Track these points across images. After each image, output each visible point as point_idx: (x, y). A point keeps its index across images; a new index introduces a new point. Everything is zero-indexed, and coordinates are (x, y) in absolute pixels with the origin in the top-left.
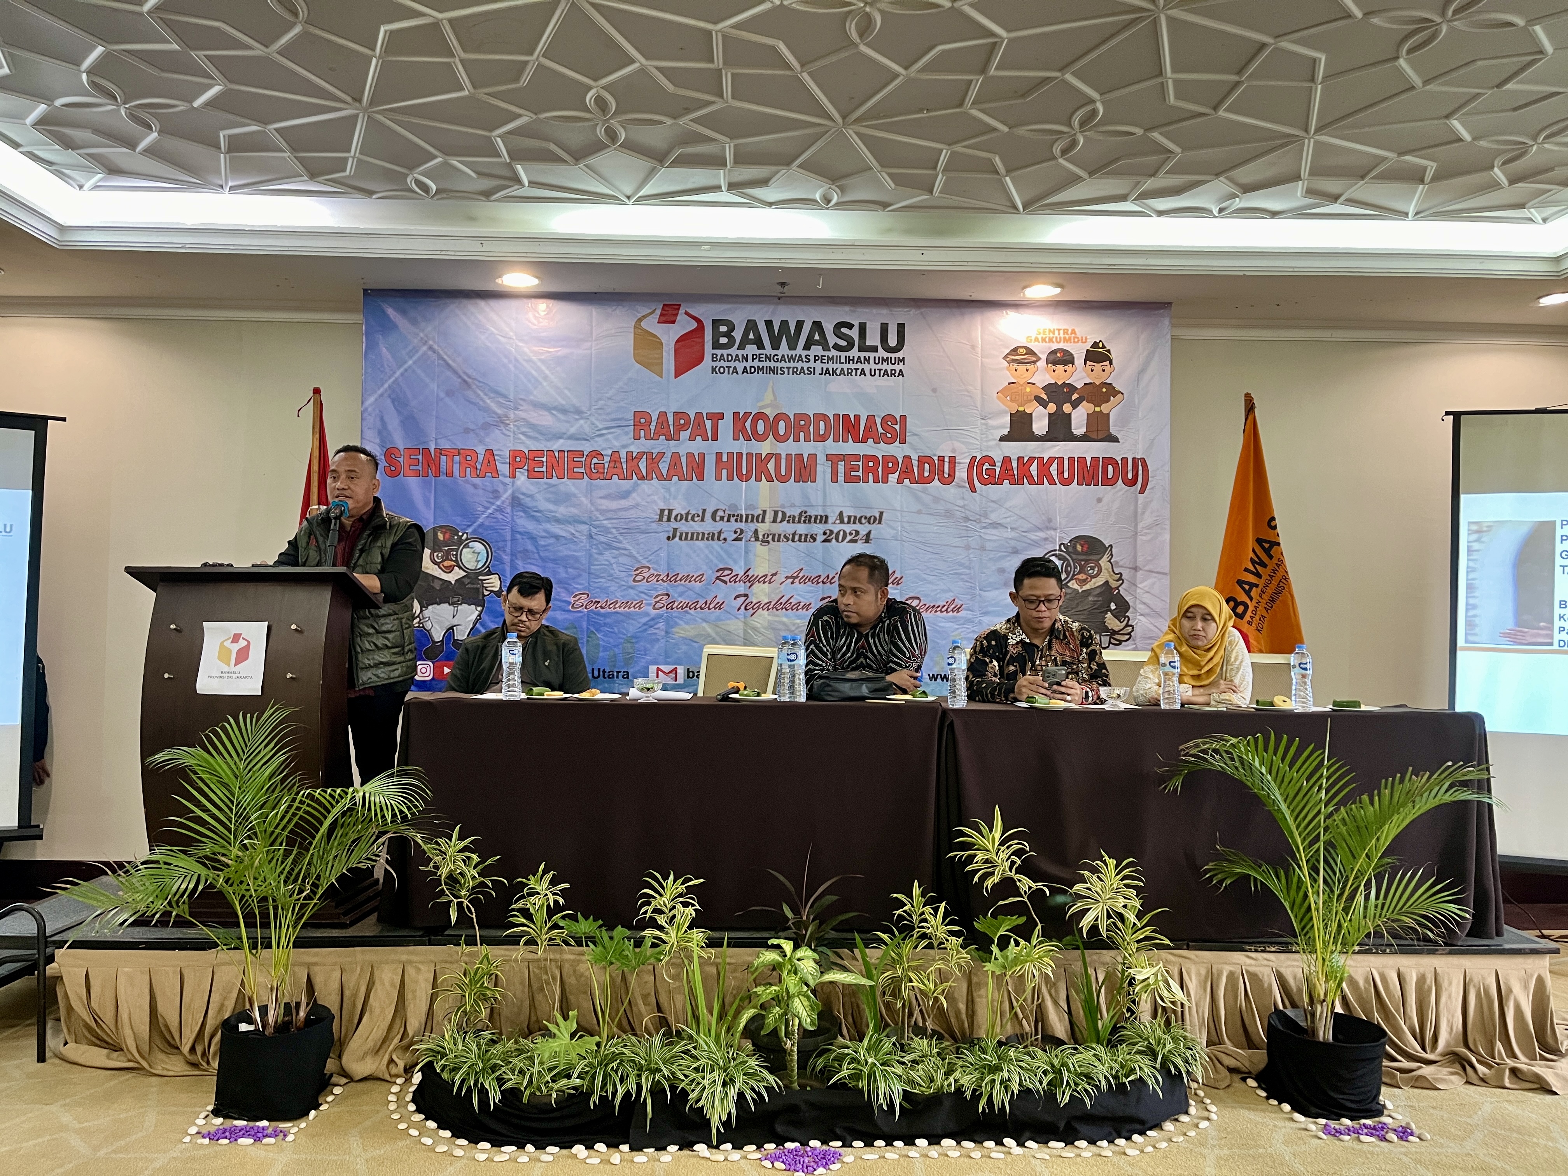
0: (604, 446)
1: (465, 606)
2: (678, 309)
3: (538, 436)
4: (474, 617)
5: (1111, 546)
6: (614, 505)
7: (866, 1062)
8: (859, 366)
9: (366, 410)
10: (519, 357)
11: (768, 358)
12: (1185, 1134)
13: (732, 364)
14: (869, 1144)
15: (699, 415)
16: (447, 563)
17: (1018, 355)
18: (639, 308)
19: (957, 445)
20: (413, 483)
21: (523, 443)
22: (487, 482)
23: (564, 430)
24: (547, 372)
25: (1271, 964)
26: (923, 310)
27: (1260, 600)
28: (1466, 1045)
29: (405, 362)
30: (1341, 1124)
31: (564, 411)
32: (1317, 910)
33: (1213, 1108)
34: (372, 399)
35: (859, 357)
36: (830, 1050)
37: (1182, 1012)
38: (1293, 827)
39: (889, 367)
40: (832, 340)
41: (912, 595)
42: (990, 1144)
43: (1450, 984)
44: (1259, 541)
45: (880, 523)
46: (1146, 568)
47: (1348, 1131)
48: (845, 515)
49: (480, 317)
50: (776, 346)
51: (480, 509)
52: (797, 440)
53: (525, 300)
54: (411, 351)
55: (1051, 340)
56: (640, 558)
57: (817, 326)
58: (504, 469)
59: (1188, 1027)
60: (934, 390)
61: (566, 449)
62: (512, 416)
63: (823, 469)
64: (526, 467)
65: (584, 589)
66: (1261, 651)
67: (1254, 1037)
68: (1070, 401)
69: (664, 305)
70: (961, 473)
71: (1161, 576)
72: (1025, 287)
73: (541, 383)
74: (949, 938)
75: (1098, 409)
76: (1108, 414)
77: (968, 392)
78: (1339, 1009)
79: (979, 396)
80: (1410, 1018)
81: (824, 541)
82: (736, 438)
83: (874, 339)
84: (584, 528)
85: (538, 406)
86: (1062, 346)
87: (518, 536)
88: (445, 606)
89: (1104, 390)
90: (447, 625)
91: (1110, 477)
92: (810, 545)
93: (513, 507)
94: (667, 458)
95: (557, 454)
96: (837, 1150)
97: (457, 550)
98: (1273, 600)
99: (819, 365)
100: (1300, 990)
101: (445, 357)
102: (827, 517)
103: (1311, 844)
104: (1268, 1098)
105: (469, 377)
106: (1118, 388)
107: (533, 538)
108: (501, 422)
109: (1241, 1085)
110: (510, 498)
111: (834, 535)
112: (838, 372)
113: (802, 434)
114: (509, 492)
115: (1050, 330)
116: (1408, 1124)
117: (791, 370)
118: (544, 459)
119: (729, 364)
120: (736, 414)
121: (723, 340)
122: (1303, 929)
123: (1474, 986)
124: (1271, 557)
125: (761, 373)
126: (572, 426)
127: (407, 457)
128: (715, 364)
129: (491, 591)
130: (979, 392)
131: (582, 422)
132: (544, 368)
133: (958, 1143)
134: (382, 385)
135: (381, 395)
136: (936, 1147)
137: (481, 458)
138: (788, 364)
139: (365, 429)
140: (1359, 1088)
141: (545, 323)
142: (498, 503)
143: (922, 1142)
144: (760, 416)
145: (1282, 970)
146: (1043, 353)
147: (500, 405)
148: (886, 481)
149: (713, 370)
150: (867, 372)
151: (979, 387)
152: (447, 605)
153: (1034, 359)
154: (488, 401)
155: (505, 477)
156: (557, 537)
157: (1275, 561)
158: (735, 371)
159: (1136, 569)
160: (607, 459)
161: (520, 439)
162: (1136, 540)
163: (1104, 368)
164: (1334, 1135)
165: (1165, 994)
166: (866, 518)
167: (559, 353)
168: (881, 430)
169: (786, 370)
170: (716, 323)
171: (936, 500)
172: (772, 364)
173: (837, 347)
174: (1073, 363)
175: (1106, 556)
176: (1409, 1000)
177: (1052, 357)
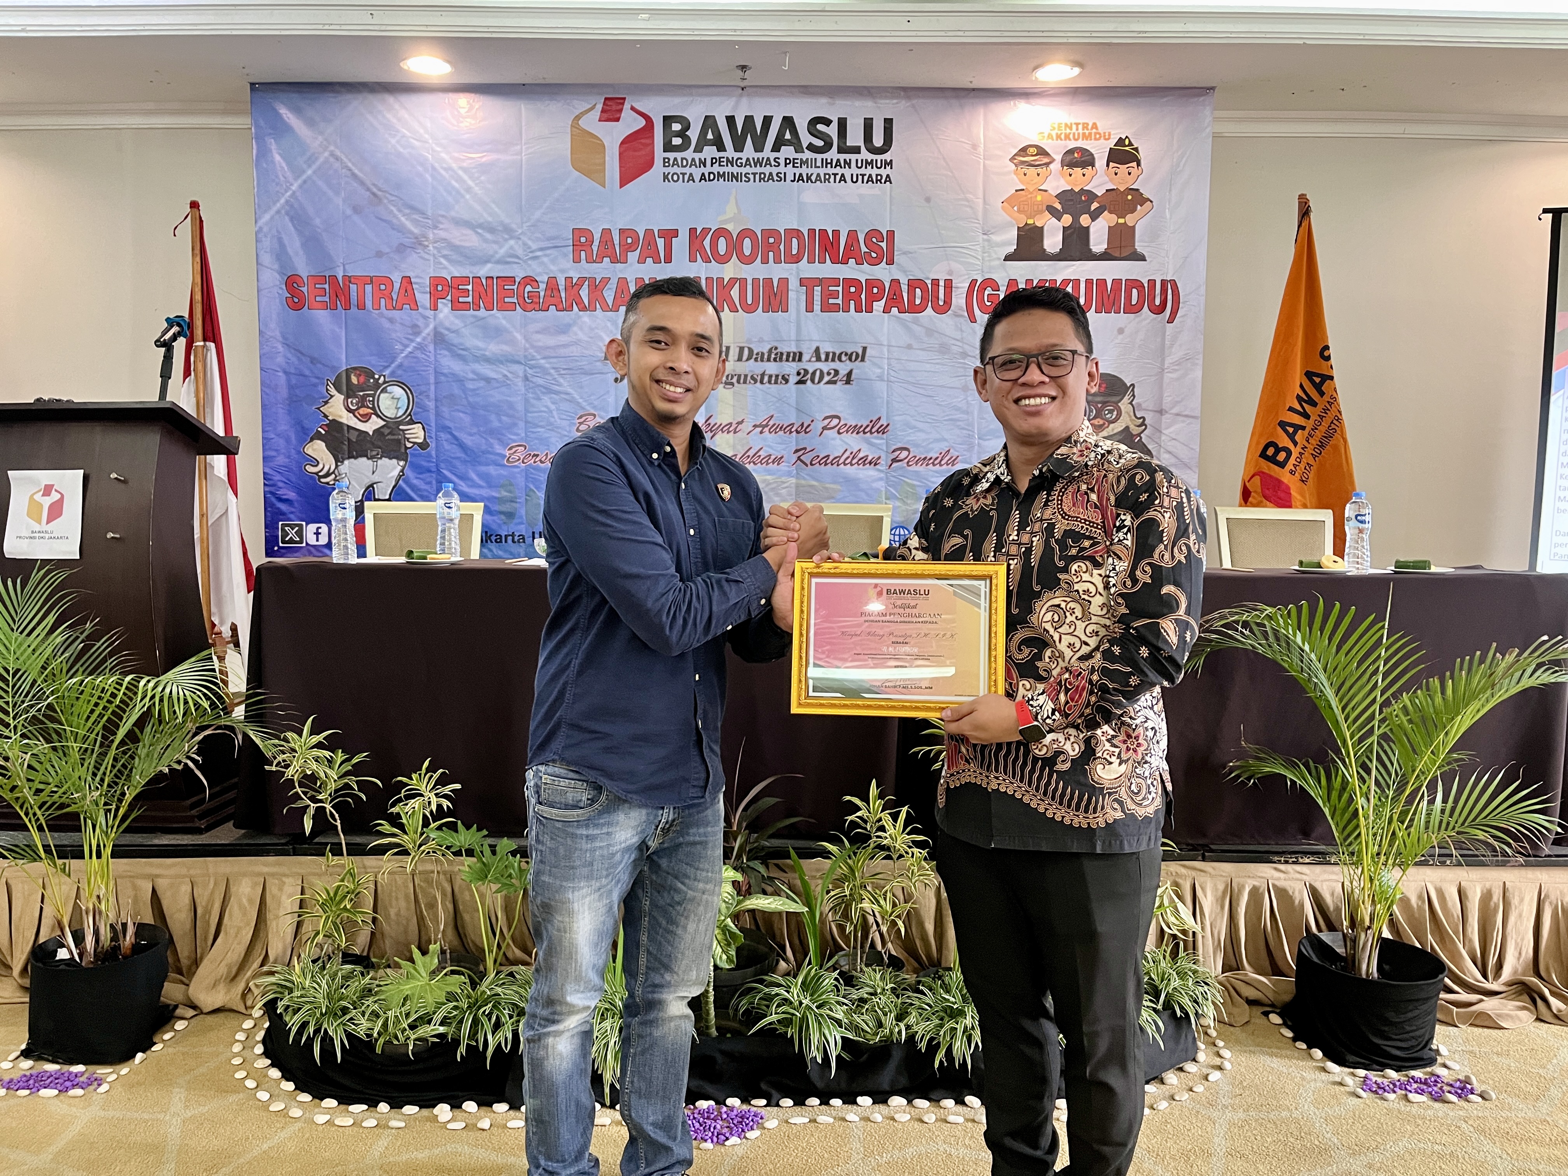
0: (539, 270)
1: (385, 461)
2: (623, 104)
3: (461, 259)
4: (396, 472)
5: (1133, 385)
6: (551, 341)
7: (801, 1003)
8: (838, 170)
9: (261, 229)
10: (436, 165)
11: (730, 162)
12: (1191, 1090)
13: (687, 170)
14: (800, 1102)
15: (649, 232)
16: (363, 411)
17: (1028, 155)
18: (575, 102)
19: (955, 266)
20: (322, 316)
21: (445, 268)
22: (403, 315)
23: (491, 252)
24: (470, 183)
25: (1304, 877)
26: (914, 101)
27: (1306, 444)
28: (1537, 973)
29: (304, 172)
30: (1383, 1077)
31: (492, 230)
32: (1366, 818)
33: (1226, 1053)
34: (267, 217)
35: (838, 160)
36: (756, 988)
37: (1194, 942)
38: (1341, 718)
39: (874, 172)
40: (806, 139)
41: (899, 445)
42: (949, 1103)
43: (1522, 900)
44: (1309, 375)
45: (863, 360)
46: (1174, 411)
47: (1394, 1086)
48: (822, 351)
49: (389, 116)
50: (739, 147)
51: (398, 347)
52: (765, 261)
53: (441, 95)
54: (309, 158)
55: (1067, 137)
56: (584, 404)
57: (788, 122)
58: (423, 298)
59: (1201, 958)
60: (928, 200)
61: (495, 275)
62: (431, 236)
63: (796, 296)
64: (449, 297)
65: (522, 439)
66: (1305, 506)
67: (1280, 963)
68: (1088, 212)
69: (606, 99)
70: (959, 300)
71: (1191, 420)
72: (1036, 68)
73: (463, 196)
74: (910, 851)
75: (1121, 221)
76: (1134, 227)
77: (968, 201)
78: (1386, 934)
79: (981, 206)
80: (1471, 941)
81: (798, 383)
82: (693, 259)
83: (855, 137)
84: (519, 369)
85: (459, 223)
86: (1080, 144)
87: (443, 378)
88: (364, 460)
89: (1130, 197)
90: (367, 482)
91: (1134, 302)
92: (783, 387)
93: (435, 344)
94: (613, 284)
95: (484, 281)
96: (759, 1110)
97: (373, 396)
98: (1322, 445)
99: (790, 171)
100: (1338, 910)
101: (350, 165)
102: (801, 354)
103: (1361, 740)
104: (1295, 1039)
105: (380, 190)
106: (1146, 195)
107: (460, 381)
108: (419, 243)
109: (1261, 1020)
110: (432, 334)
111: (809, 376)
112: (813, 178)
113: (771, 254)
114: (431, 326)
115: (1066, 125)
116: (1467, 1077)
117: (757, 176)
118: (470, 287)
119: (684, 170)
120: (693, 231)
121: (677, 141)
122: (1345, 840)
123: (1551, 903)
124: (1322, 394)
125: (721, 180)
126: (501, 247)
127: (311, 286)
128: (667, 170)
129: (414, 443)
130: (981, 201)
131: (512, 242)
132: (466, 177)
133: (910, 1102)
134: (278, 201)
135: (278, 212)
136: (882, 1107)
137: (397, 286)
138: (754, 170)
139: (261, 253)
140: (1408, 1032)
141: (467, 123)
142: (419, 340)
143: (865, 1101)
144: (721, 232)
145: (1317, 885)
146: (1058, 153)
147: (415, 222)
148: (870, 310)
149: (665, 177)
150: (848, 178)
151: (981, 195)
152: (365, 459)
153: (1046, 160)
154: (403, 219)
155: (426, 309)
156: (488, 380)
157: (1326, 398)
158: (691, 178)
159: (1161, 412)
160: (543, 286)
161: (441, 263)
162: (1162, 378)
163: (1131, 170)
164: (1376, 1092)
165: (1172, 919)
166: (846, 354)
167: (484, 159)
168: (864, 249)
169: (751, 177)
170: (668, 120)
171: (930, 332)
172: (735, 170)
173: (811, 148)
174: (1093, 165)
175: (1126, 397)
176: (1470, 919)
177: (1068, 158)
